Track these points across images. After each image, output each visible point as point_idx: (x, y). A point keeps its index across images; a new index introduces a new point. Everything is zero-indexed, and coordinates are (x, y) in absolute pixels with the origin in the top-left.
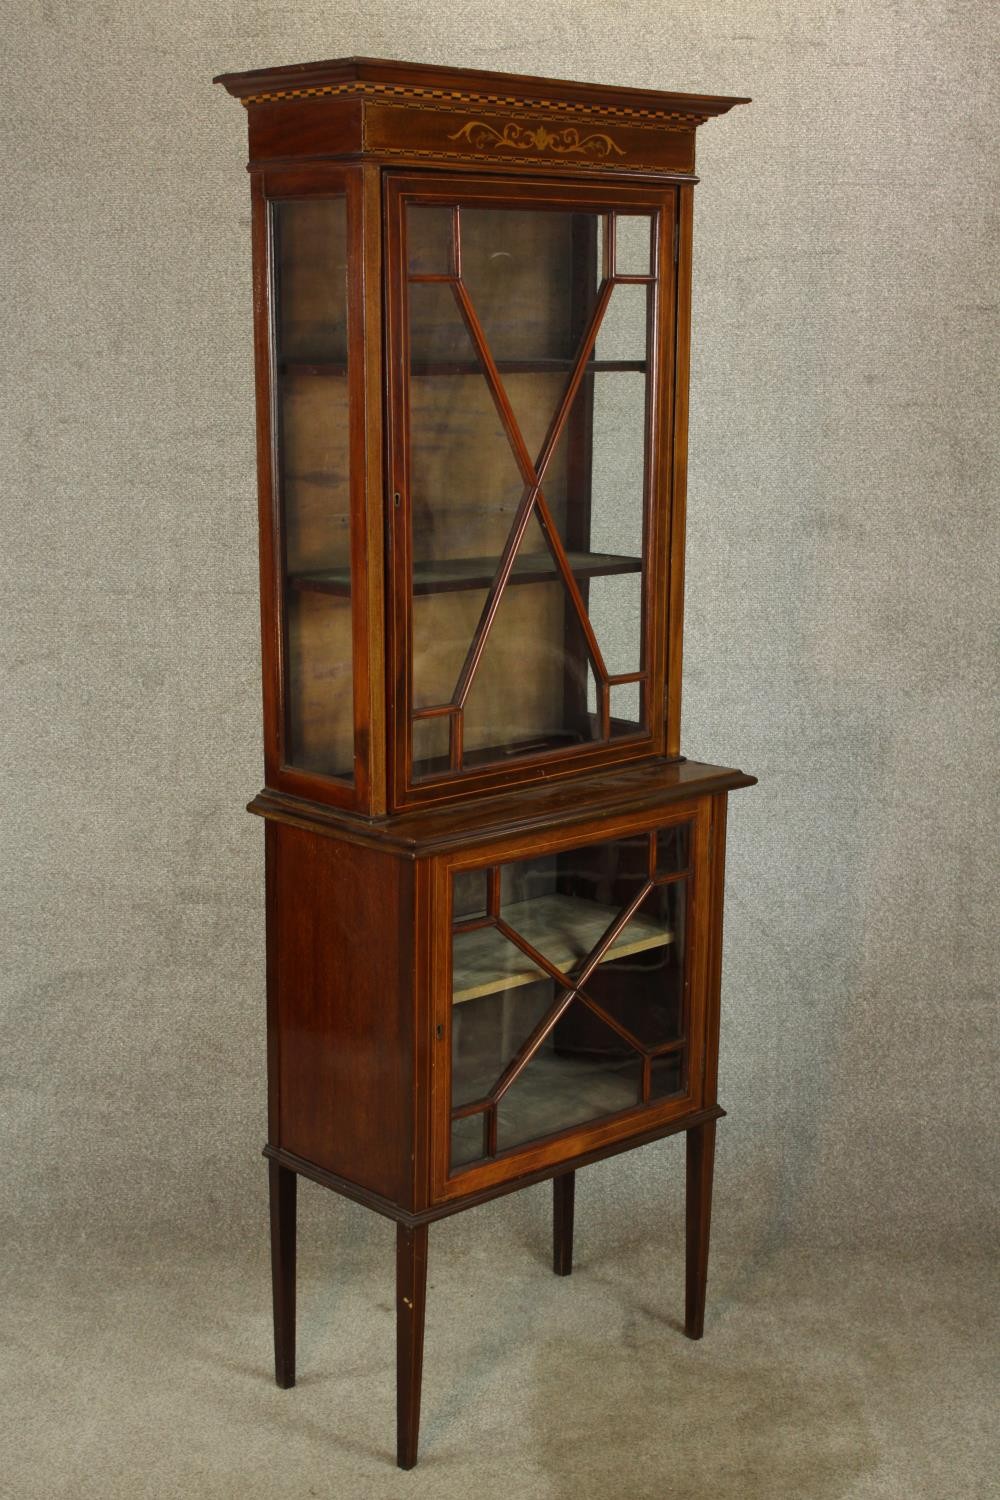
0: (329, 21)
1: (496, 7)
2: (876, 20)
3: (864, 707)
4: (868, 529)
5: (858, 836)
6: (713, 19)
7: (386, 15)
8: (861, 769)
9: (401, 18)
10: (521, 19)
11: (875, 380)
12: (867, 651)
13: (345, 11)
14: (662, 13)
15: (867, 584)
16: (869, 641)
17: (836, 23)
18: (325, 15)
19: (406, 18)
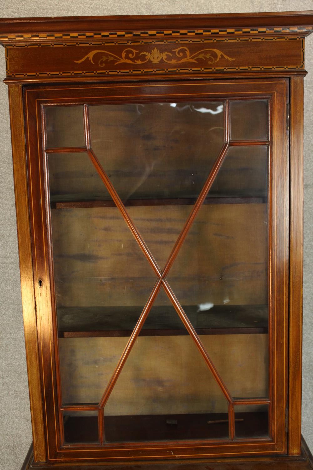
0: (22, 13)
1: (107, 3)
2: (302, 4)
3: (309, 352)
4: (308, 262)
5: (308, 417)
6: (219, 6)
7: (51, 9)
8: (308, 384)
9: (58, 10)
10: (120, 9)
11: (309, 187)
12: (309, 324)
13: (29, 8)
14: (192, 3)
15: (308, 290)
16: (310, 319)
17: (282, 6)
18: (20, 9)
19: (61, 10)
